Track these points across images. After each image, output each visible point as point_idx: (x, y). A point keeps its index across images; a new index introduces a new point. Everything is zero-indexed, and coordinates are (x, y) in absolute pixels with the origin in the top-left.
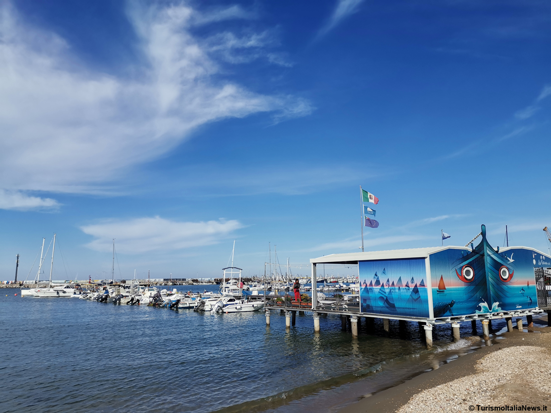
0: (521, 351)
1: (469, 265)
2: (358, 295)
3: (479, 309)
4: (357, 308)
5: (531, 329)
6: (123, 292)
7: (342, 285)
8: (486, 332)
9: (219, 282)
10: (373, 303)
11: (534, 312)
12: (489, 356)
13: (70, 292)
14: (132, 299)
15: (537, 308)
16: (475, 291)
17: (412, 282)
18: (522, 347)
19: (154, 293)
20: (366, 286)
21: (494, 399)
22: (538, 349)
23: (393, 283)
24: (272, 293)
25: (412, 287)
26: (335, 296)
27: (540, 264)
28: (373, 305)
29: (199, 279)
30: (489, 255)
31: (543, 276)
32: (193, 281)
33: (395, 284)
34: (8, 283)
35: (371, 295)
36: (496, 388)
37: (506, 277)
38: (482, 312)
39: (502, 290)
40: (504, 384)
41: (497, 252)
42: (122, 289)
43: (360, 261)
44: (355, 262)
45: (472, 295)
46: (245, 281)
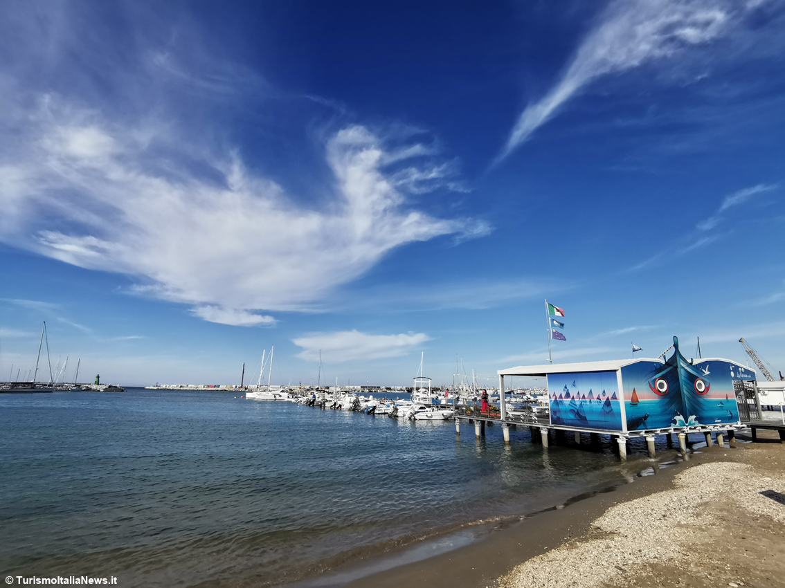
0: (724, 468)
1: (661, 378)
2: (547, 407)
3: (675, 422)
4: (547, 420)
5: (733, 445)
6: (328, 397)
7: (529, 396)
8: (683, 446)
9: (410, 390)
10: (563, 416)
11: (735, 427)
12: (688, 471)
13: (285, 397)
14: (335, 404)
15: (739, 423)
16: (670, 403)
17: (604, 395)
18: (724, 463)
19: (353, 398)
20: (556, 398)
21: (697, 517)
22: (744, 466)
23: (584, 397)
24: (460, 403)
25: (604, 400)
26: (523, 408)
27: (739, 376)
28: (563, 417)
29: (392, 387)
30: (683, 368)
31: (743, 389)
32: (387, 389)
33: (586, 396)
34: (236, 387)
35: (560, 407)
36: (699, 505)
37: (702, 389)
38: (677, 426)
39: (699, 404)
40: (708, 502)
41: (691, 364)
42: (326, 394)
43: (548, 374)
44: (543, 375)
45: (667, 408)
46: (434, 390)
